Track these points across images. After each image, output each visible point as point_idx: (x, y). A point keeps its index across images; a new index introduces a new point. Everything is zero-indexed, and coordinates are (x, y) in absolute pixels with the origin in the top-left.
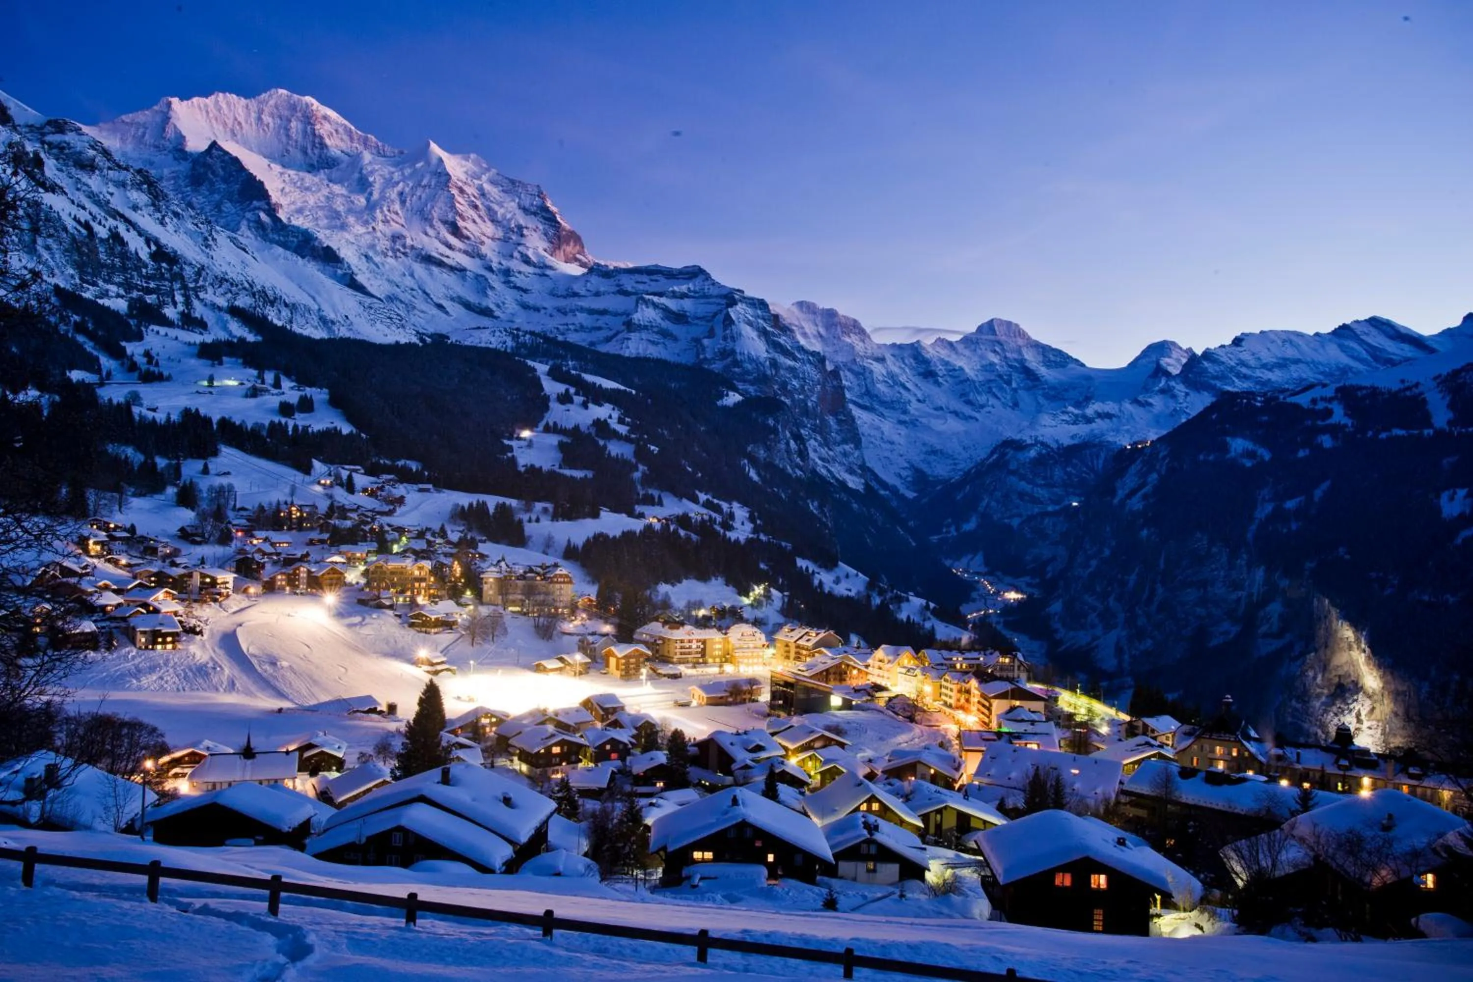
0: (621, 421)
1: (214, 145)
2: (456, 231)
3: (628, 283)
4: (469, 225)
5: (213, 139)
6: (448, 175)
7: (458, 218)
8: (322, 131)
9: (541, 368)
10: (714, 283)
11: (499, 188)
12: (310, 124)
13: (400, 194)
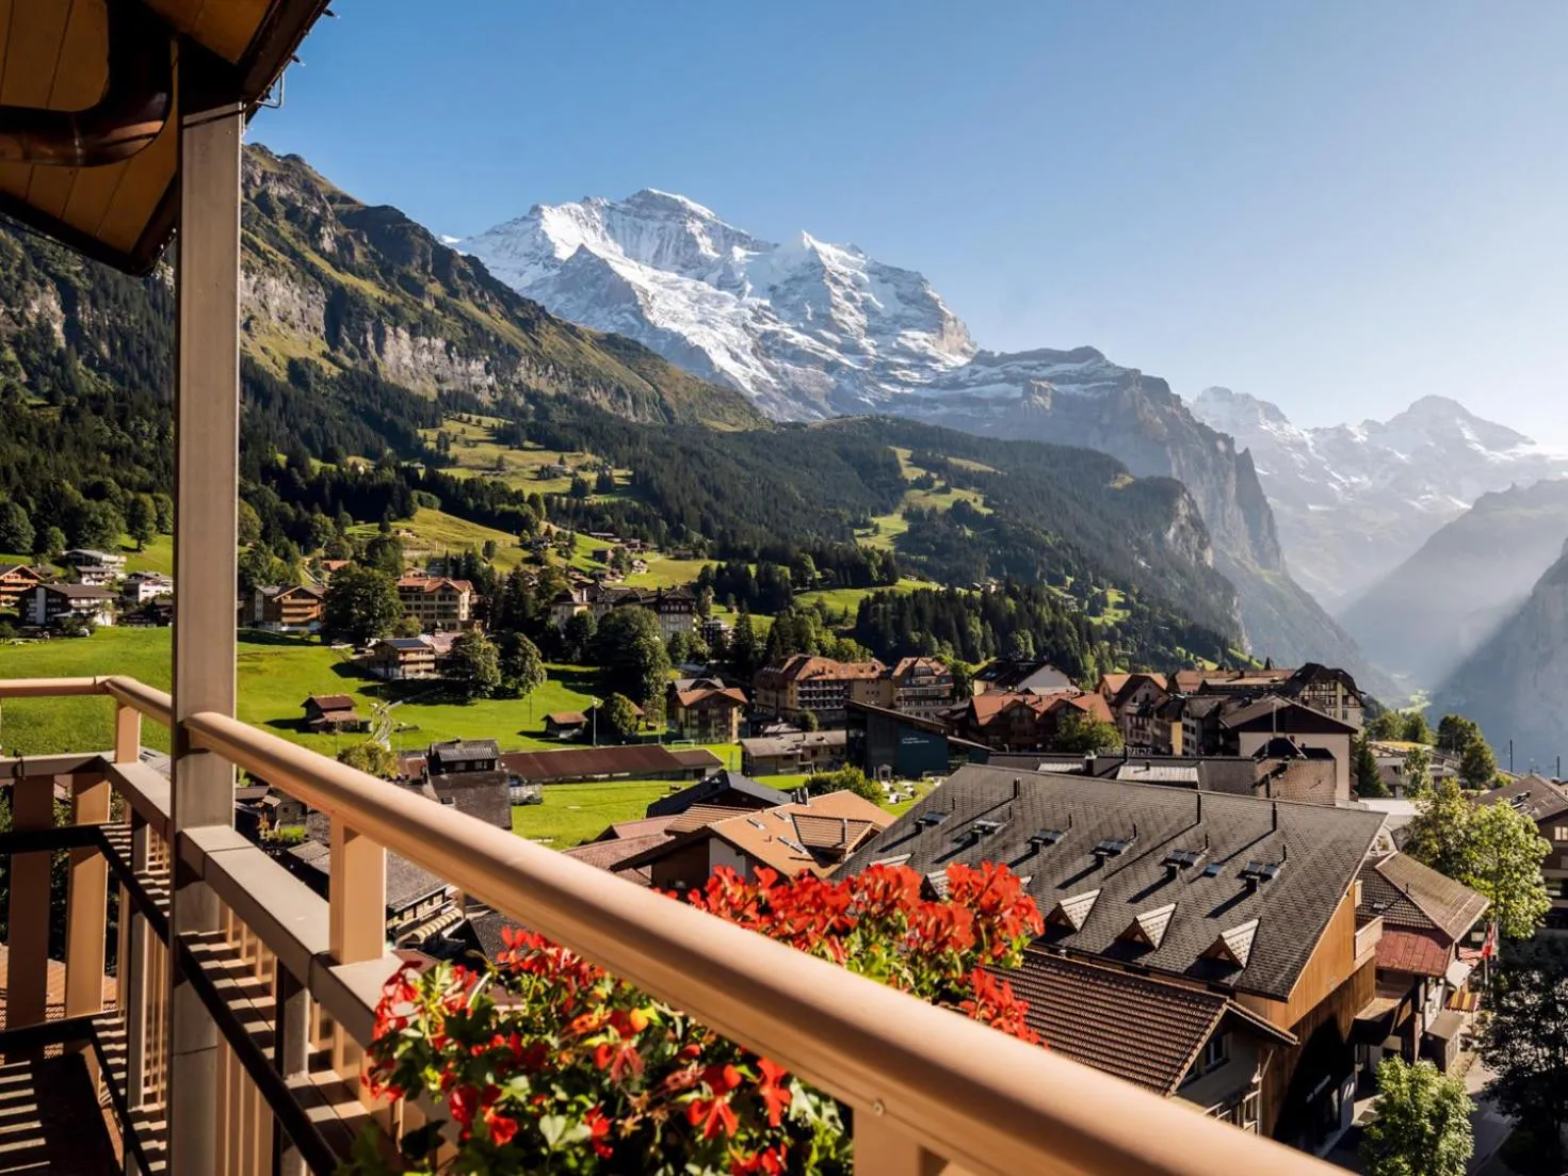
0: (986, 505)
1: (582, 248)
2: (830, 324)
3: (1015, 368)
4: (847, 318)
5: (581, 241)
6: (822, 265)
7: (832, 310)
8: (693, 230)
9: (903, 454)
10: (1109, 365)
11: (877, 277)
12: (681, 222)
13: (773, 289)
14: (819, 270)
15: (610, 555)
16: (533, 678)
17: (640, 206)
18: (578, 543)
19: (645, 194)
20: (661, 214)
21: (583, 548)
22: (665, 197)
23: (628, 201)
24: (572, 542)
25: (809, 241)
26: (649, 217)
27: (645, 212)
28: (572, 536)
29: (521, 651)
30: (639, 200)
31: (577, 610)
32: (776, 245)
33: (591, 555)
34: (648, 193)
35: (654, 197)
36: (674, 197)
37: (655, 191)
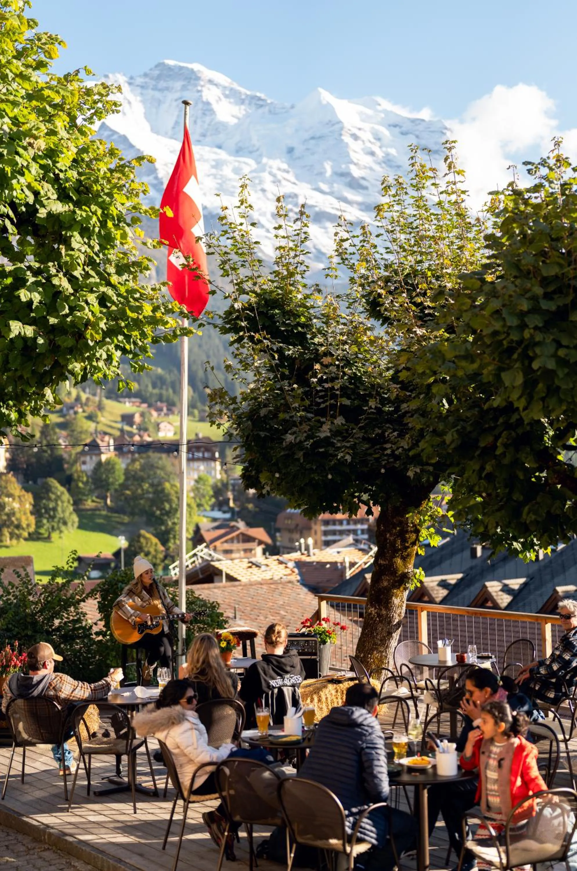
2: (351, 182)
6: (340, 122)
7: (352, 166)
8: (210, 97)
11: (397, 130)
12: (199, 91)
13: (291, 150)
14: (337, 127)
15: (137, 419)
16: (65, 523)
17: (159, 78)
18: (108, 408)
19: (161, 65)
20: (178, 84)
21: (111, 413)
22: (181, 68)
23: (146, 75)
24: (100, 407)
25: (326, 96)
26: (167, 89)
27: (162, 84)
28: (100, 402)
29: (53, 497)
30: (157, 72)
31: (104, 458)
32: (292, 107)
33: (119, 419)
34: (163, 64)
35: (170, 68)
36: (190, 66)
37: (171, 62)
